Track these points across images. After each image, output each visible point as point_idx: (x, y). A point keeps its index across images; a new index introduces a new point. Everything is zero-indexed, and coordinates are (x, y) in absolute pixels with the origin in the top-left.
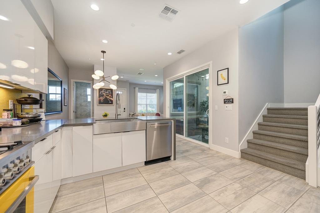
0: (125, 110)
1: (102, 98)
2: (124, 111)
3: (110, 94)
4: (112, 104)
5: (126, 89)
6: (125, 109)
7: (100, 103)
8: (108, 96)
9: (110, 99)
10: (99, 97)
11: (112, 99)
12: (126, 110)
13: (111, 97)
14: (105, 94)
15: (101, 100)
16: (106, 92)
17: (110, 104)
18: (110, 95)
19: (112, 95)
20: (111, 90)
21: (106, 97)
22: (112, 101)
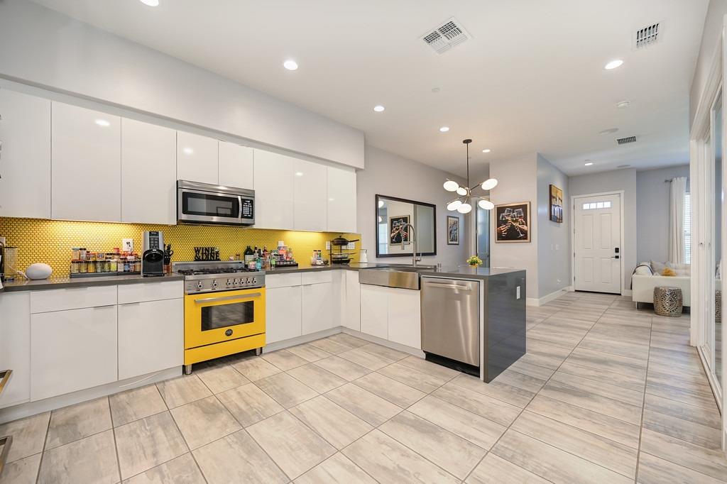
0: (617, 254)
1: (504, 228)
2: (617, 257)
3: (520, 217)
4: (526, 239)
5: (622, 192)
6: (617, 250)
7: (500, 237)
8: (516, 221)
9: (520, 229)
10: (499, 225)
11: (525, 228)
12: (622, 253)
13: (523, 224)
14: (509, 218)
15: (502, 231)
16: (512, 214)
17: (520, 239)
18: (520, 220)
19: (526, 220)
20: (524, 207)
21: (512, 225)
22: (525, 233)
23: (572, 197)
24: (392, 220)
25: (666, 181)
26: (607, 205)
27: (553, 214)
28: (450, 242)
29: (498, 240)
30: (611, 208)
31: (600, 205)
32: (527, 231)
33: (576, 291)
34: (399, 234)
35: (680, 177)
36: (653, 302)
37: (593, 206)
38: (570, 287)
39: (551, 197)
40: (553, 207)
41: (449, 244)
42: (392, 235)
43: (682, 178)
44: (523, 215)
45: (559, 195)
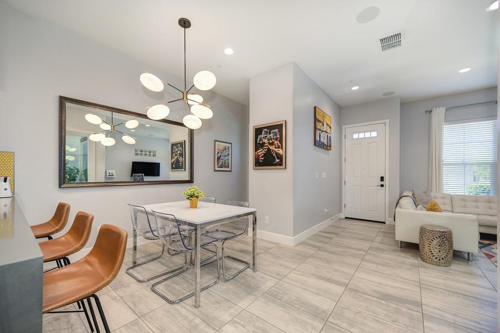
0: (382, 183)
1: (261, 152)
2: (382, 186)
3: (276, 139)
4: (281, 165)
5: (387, 121)
6: (382, 179)
7: (258, 164)
8: (272, 144)
9: (276, 153)
10: (256, 149)
11: (281, 152)
12: (386, 182)
13: (279, 148)
14: (266, 141)
15: (259, 155)
16: (269, 136)
17: (276, 165)
18: (276, 142)
19: (281, 142)
20: (279, 127)
21: (269, 149)
22: (280, 157)
23: (344, 127)
24: (173, 145)
25: (426, 112)
26: (374, 134)
27: (318, 139)
28: (217, 169)
29: (256, 166)
30: (377, 137)
31: (368, 135)
32: (282, 156)
33: (346, 218)
34: (177, 160)
35: (439, 107)
36: (418, 243)
37: (362, 135)
38: (341, 214)
39: (316, 120)
40: (318, 132)
41: (215, 171)
42: (173, 161)
43: (441, 108)
44: (278, 136)
45: (327, 120)
